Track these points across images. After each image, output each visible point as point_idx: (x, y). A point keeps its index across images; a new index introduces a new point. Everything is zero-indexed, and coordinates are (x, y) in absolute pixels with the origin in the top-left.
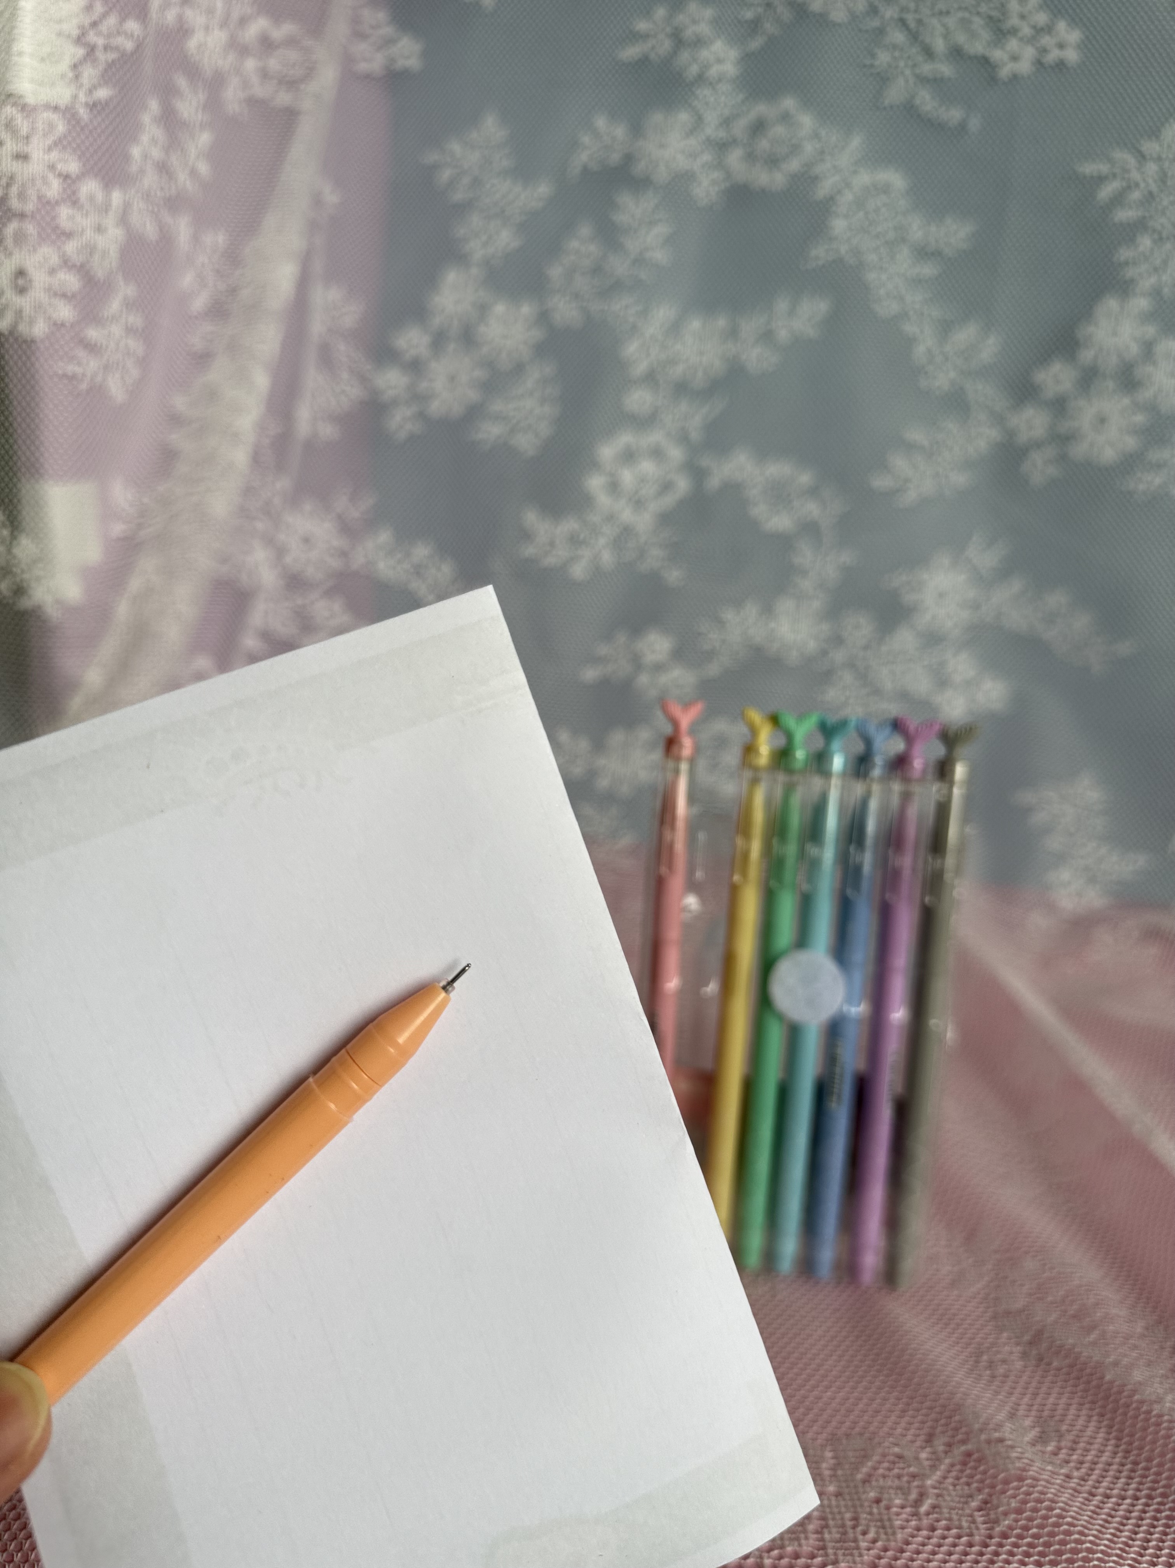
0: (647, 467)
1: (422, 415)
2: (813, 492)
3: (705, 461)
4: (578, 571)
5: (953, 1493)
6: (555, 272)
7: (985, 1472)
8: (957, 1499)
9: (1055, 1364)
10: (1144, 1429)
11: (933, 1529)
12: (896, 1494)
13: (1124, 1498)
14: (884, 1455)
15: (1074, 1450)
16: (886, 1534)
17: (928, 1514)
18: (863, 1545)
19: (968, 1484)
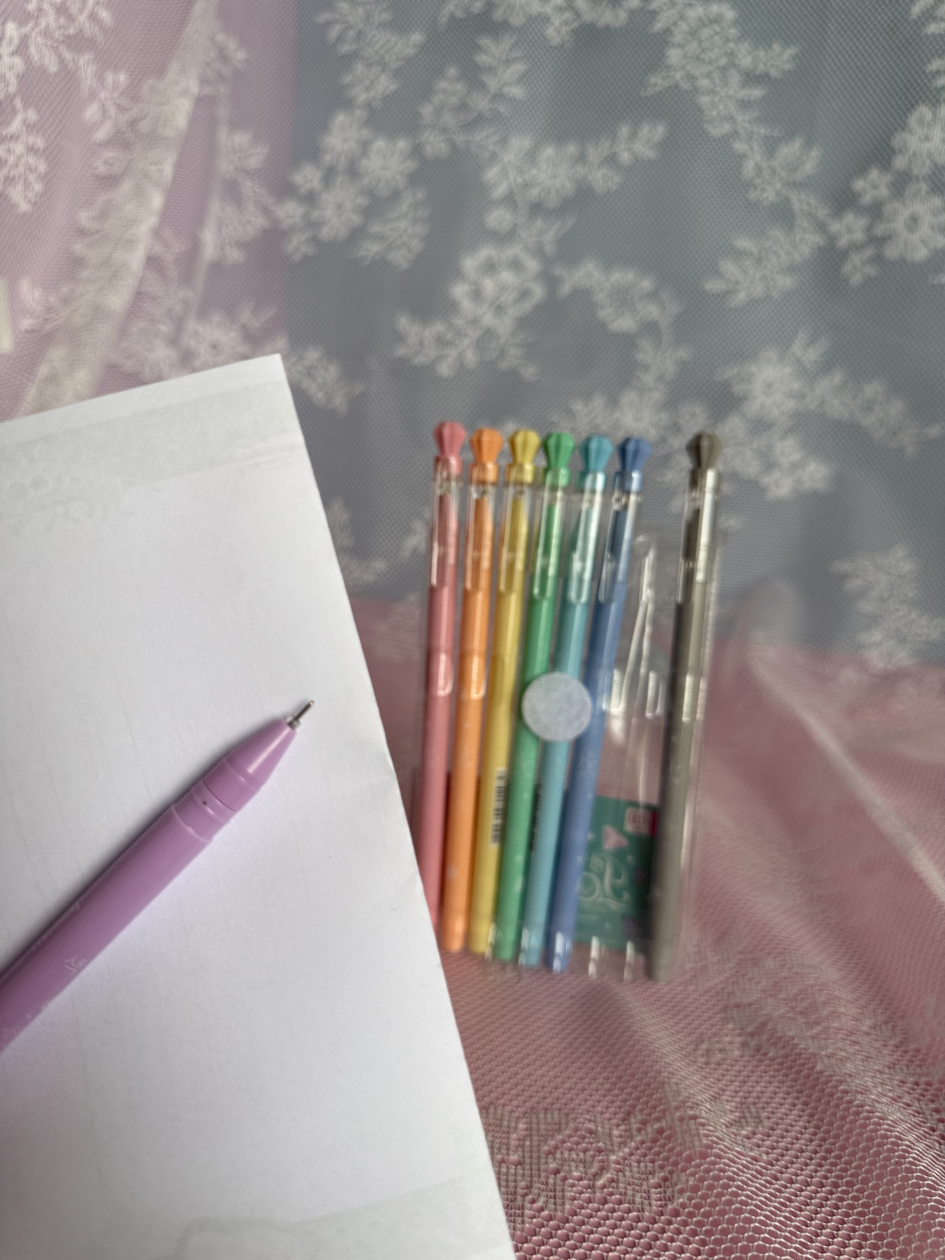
0: (507, 276)
1: (315, 240)
2: (653, 295)
3: (558, 271)
4: (445, 369)
5: (635, 1170)
6: (427, 111)
7: (671, 1150)
8: (637, 1175)
9: (771, 1054)
10: (843, 1118)
11: (605, 1202)
12: (577, 1167)
13: (808, 1185)
14: (576, 1130)
15: (769, 1136)
16: (555, 1204)
17: (604, 1187)
18: (527, 1212)
19: (653, 1161)
